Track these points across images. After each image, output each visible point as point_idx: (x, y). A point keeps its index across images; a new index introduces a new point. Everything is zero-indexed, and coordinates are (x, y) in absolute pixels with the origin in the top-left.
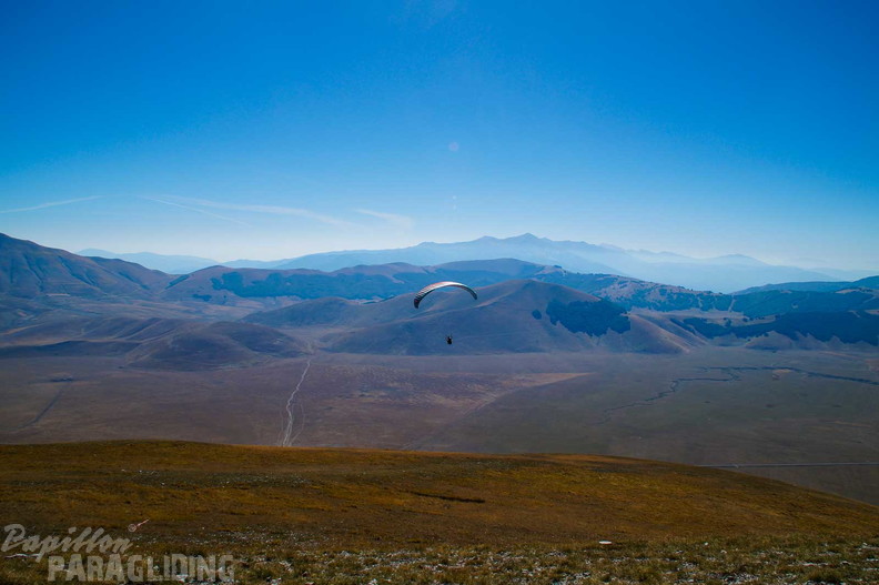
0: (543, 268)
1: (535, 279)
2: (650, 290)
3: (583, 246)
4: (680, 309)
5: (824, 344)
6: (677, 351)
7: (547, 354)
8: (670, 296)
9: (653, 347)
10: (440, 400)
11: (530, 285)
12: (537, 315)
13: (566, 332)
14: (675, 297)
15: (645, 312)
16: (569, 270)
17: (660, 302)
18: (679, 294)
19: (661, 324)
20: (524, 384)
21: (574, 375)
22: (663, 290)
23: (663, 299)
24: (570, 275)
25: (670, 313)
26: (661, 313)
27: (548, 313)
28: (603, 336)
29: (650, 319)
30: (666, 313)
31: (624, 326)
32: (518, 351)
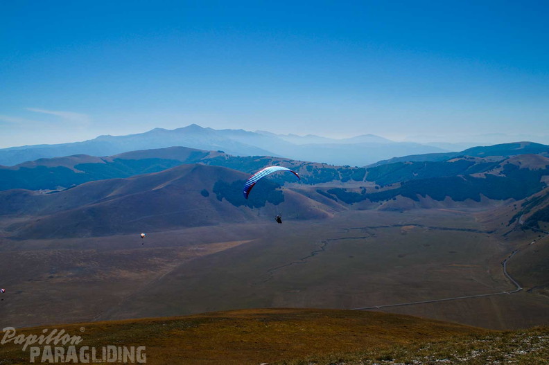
0: (208, 153)
1: (202, 163)
2: (298, 168)
3: (241, 132)
4: (324, 182)
5: (439, 203)
6: (324, 217)
7: (214, 227)
8: (315, 172)
9: (305, 215)
10: (125, 274)
11: (198, 169)
12: (205, 194)
13: (230, 205)
14: (320, 172)
15: (297, 186)
16: (230, 154)
17: (307, 177)
18: (323, 170)
19: (309, 195)
20: (198, 254)
21: (239, 243)
22: (309, 166)
23: (310, 174)
24: (231, 158)
25: (316, 186)
26: (309, 186)
27: (214, 191)
28: (262, 208)
29: (301, 192)
30: (313, 186)
31: (279, 199)
32: (191, 226)
